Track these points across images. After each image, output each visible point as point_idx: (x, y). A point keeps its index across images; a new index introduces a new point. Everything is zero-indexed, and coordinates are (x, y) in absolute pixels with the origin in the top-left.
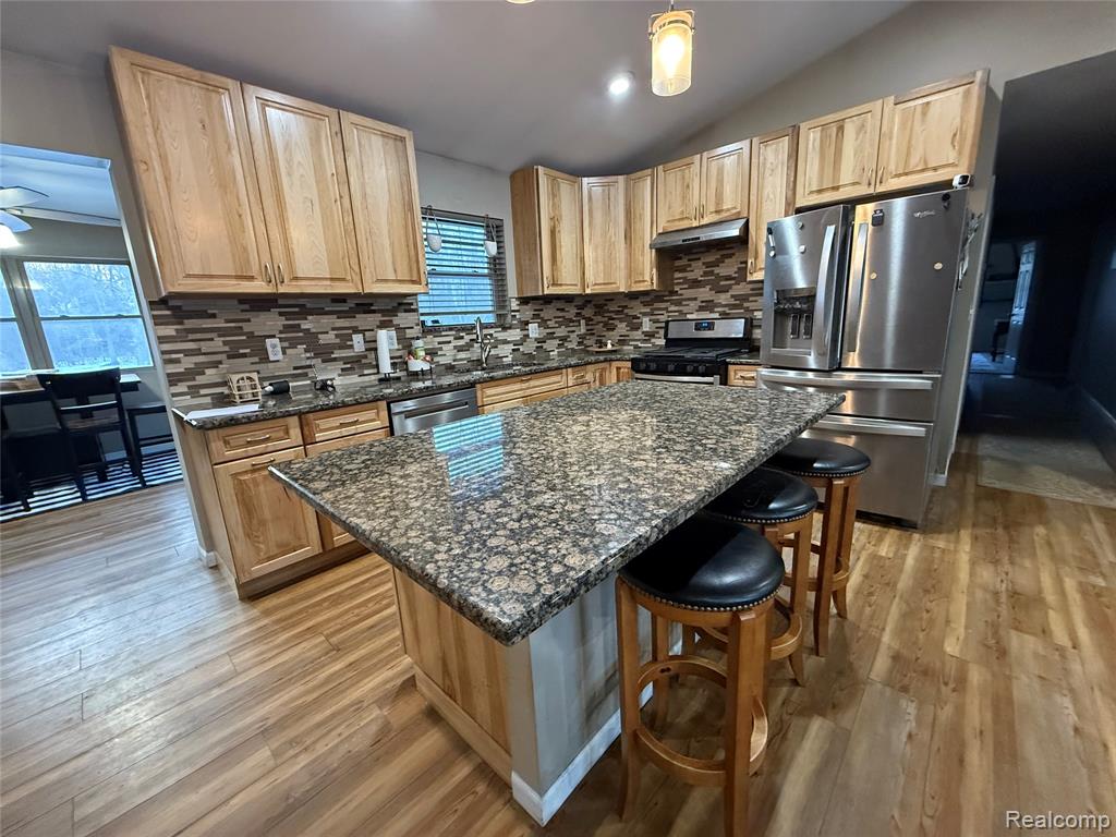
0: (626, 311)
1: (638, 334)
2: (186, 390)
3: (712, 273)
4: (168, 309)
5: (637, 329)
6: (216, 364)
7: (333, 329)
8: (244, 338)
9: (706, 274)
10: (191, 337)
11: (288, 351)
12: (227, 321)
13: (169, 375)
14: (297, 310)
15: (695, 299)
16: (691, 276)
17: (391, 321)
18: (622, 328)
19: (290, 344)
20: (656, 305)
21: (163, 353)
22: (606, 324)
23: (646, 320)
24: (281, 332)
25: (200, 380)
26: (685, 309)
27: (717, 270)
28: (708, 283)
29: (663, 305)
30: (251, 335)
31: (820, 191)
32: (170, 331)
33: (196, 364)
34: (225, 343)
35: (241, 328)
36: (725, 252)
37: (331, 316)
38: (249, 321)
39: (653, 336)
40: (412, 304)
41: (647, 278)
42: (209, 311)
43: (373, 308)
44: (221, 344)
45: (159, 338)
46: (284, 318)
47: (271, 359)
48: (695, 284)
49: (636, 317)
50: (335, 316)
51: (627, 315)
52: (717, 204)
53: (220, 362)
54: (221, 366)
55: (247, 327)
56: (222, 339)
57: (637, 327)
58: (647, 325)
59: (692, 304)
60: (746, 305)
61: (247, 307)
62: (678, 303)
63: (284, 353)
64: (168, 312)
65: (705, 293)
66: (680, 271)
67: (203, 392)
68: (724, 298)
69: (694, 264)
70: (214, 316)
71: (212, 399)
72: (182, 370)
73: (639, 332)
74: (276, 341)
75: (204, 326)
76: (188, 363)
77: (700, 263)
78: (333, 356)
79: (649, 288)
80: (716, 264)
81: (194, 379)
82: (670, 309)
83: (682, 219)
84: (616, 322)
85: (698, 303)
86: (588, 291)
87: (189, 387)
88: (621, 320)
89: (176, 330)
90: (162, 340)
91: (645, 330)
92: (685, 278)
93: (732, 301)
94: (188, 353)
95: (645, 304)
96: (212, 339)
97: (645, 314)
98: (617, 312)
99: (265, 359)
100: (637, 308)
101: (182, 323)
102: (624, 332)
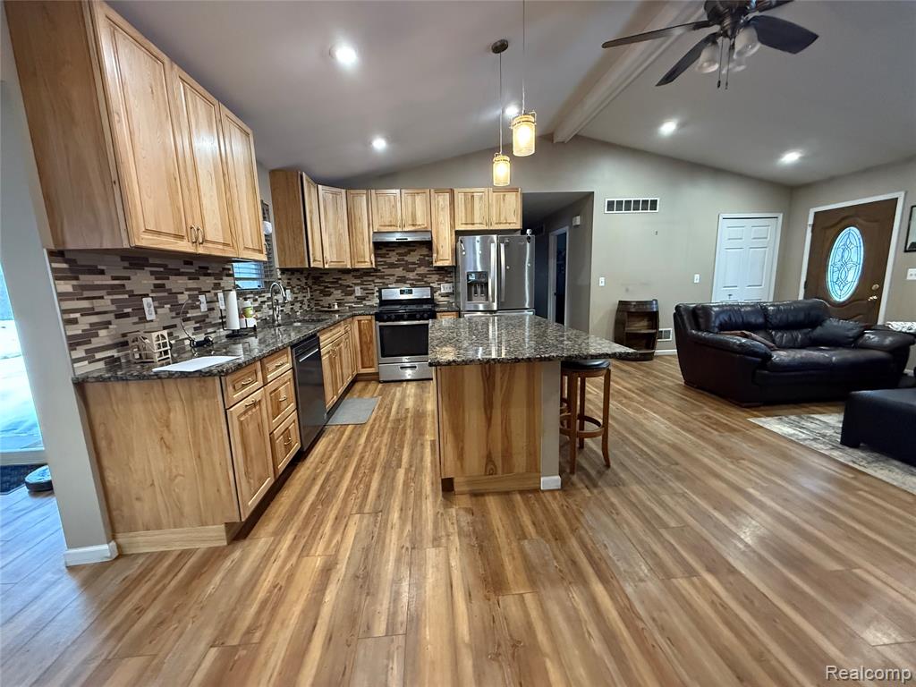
0: (340, 282)
1: (352, 298)
2: (83, 354)
3: (403, 260)
4: (66, 263)
5: (351, 295)
6: (106, 324)
7: (187, 290)
8: (126, 296)
9: (399, 260)
10: (86, 294)
11: (159, 311)
12: (114, 278)
13: (69, 338)
14: (162, 269)
15: (394, 275)
16: (388, 260)
17: (219, 284)
18: (337, 294)
19: (159, 303)
20: (365, 278)
21: (64, 312)
22: (322, 292)
23: (358, 289)
24: (153, 292)
25: (96, 343)
26: (387, 281)
27: (406, 258)
28: (401, 265)
29: (370, 279)
30: (131, 294)
31: (466, 224)
32: (66, 287)
33: (91, 324)
34: (113, 301)
35: (123, 285)
36: (412, 248)
37: (184, 277)
38: (129, 278)
39: (364, 299)
40: (229, 269)
41: (367, 259)
42: (99, 267)
43: (209, 271)
44: (109, 302)
45: (59, 294)
46: (153, 277)
47: (148, 318)
48: (392, 266)
49: (349, 286)
50: (186, 278)
51: (341, 285)
52: (413, 221)
53: (110, 323)
54: (110, 326)
55: (129, 285)
56: (111, 297)
57: (352, 293)
58: (358, 292)
59: (391, 278)
60: (425, 279)
61: (126, 264)
62: (382, 277)
63: (156, 313)
64: (65, 266)
65: (399, 272)
66: (382, 257)
67: (98, 356)
68: (411, 275)
69: (391, 253)
70: (102, 272)
71: (106, 364)
72: (80, 332)
73: (353, 297)
74: (150, 300)
75: (96, 283)
76: (85, 323)
77: (394, 253)
78: (188, 315)
79: (369, 267)
80: (405, 254)
81: (89, 342)
82: (376, 281)
83: (391, 226)
84: (332, 290)
85: (395, 278)
86: (327, 266)
87: (87, 351)
88: (336, 289)
89: (73, 286)
90: (62, 296)
91: (357, 295)
92: (385, 262)
93: (417, 277)
94: (86, 312)
95: (356, 277)
96: (102, 298)
97: (356, 284)
98: (332, 283)
99: (143, 319)
100: (349, 280)
101: (77, 279)
102: (339, 297)
